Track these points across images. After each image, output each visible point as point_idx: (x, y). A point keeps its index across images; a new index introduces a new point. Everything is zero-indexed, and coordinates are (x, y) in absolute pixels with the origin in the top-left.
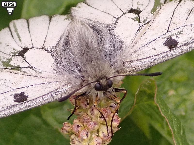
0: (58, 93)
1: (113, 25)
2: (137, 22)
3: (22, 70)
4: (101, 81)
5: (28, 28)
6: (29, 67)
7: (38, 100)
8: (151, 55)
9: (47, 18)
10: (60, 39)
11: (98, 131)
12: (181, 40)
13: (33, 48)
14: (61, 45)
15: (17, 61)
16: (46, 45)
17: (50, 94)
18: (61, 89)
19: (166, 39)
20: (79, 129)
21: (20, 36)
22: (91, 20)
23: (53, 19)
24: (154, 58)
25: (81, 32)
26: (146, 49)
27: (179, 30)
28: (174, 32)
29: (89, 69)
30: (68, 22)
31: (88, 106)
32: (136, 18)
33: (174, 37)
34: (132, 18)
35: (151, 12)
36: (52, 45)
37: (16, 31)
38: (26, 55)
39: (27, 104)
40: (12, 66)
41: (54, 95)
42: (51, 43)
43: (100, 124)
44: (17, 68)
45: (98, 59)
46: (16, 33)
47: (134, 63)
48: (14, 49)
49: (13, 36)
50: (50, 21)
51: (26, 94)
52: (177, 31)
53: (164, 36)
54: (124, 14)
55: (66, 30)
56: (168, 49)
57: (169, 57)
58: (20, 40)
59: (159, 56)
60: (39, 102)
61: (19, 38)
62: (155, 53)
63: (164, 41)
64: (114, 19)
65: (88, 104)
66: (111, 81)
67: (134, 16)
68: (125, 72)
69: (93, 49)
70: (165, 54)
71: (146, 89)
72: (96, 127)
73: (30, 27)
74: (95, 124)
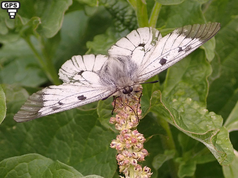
0: (104, 95)
1: (131, 55)
2: (143, 51)
3: (81, 82)
4: (126, 88)
5: (83, 60)
6: (85, 80)
7: (93, 98)
8: (152, 70)
9: (93, 56)
10: (102, 67)
11: (130, 119)
12: (168, 59)
13: (87, 70)
14: (103, 70)
15: (77, 77)
16: (94, 69)
17: (99, 96)
18: (105, 93)
19: (160, 59)
20: (119, 119)
21: (79, 64)
22: (119, 55)
23: (97, 56)
24: (154, 71)
25: (114, 64)
26: (149, 67)
27: (168, 53)
28: (165, 55)
29: (119, 82)
30: (106, 58)
31: (123, 106)
32: (143, 49)
33: (165, 58)
34: (140, 50)
35: (151, 44)
36: (97, 70)
37: (76, 61)
38: (82, 74)
39: (87, 101)
40: (75, 80)
41: (102, 96)
42: (97, 69)
43: (130, 115)
44: (78, 81)
45: (124, 76)
46: (76, 63)
47: (143, 76)
48: (75, 71)
49: (74, 64)
50: (95, 57)
51: (84, 96)
52: (166, 54)
53: (159, 58)
54: (136, 48)
55: (106, 63)
56: (161, 66)
57: (162, 70)
58: (79, 67)
59: (156, 70)
60: (94, 99)
61: (78, 65)
62: (154, 68)
63: (159, 61)
64: (131, 52)
65: (122, 105)
66: (132, 88)
67: (141, 48)
68: (139, 82)
69: (120, 71)
70: (159, 68)
71: (156, 96)
72: (129, 117)
73: (84, 60)
74: (127, 115)
